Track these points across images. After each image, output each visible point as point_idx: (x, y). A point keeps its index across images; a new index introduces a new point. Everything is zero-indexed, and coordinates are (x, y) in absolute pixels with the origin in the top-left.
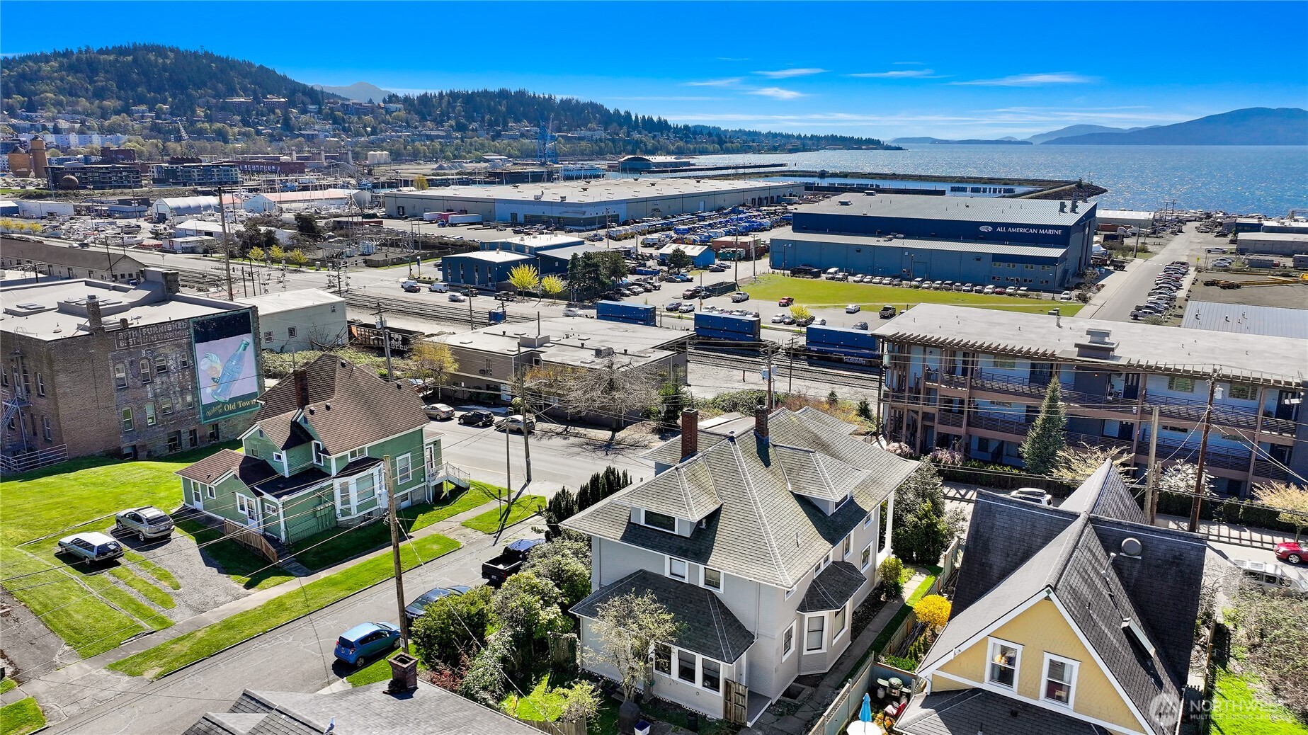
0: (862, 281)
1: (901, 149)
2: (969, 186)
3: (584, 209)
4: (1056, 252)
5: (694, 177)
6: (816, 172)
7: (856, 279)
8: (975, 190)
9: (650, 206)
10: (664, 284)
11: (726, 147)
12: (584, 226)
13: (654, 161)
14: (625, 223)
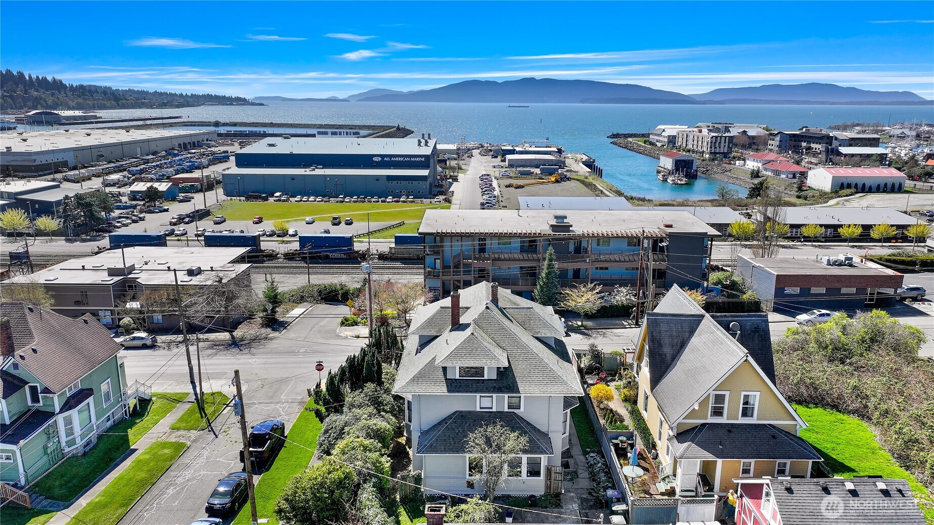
0: (301, 201)
1: (263, 105)
2: (330, 131)
3: (34, 157)
4: (425, 172)
5: (122, 128)
6: (210, 122)
7: (296, 199)
8: (334, 134)
9: (95, 153)
10: (148, 216)
11: (122, 103)
12: (36, 172)
13: (63, 115)
14: (75, 168)
